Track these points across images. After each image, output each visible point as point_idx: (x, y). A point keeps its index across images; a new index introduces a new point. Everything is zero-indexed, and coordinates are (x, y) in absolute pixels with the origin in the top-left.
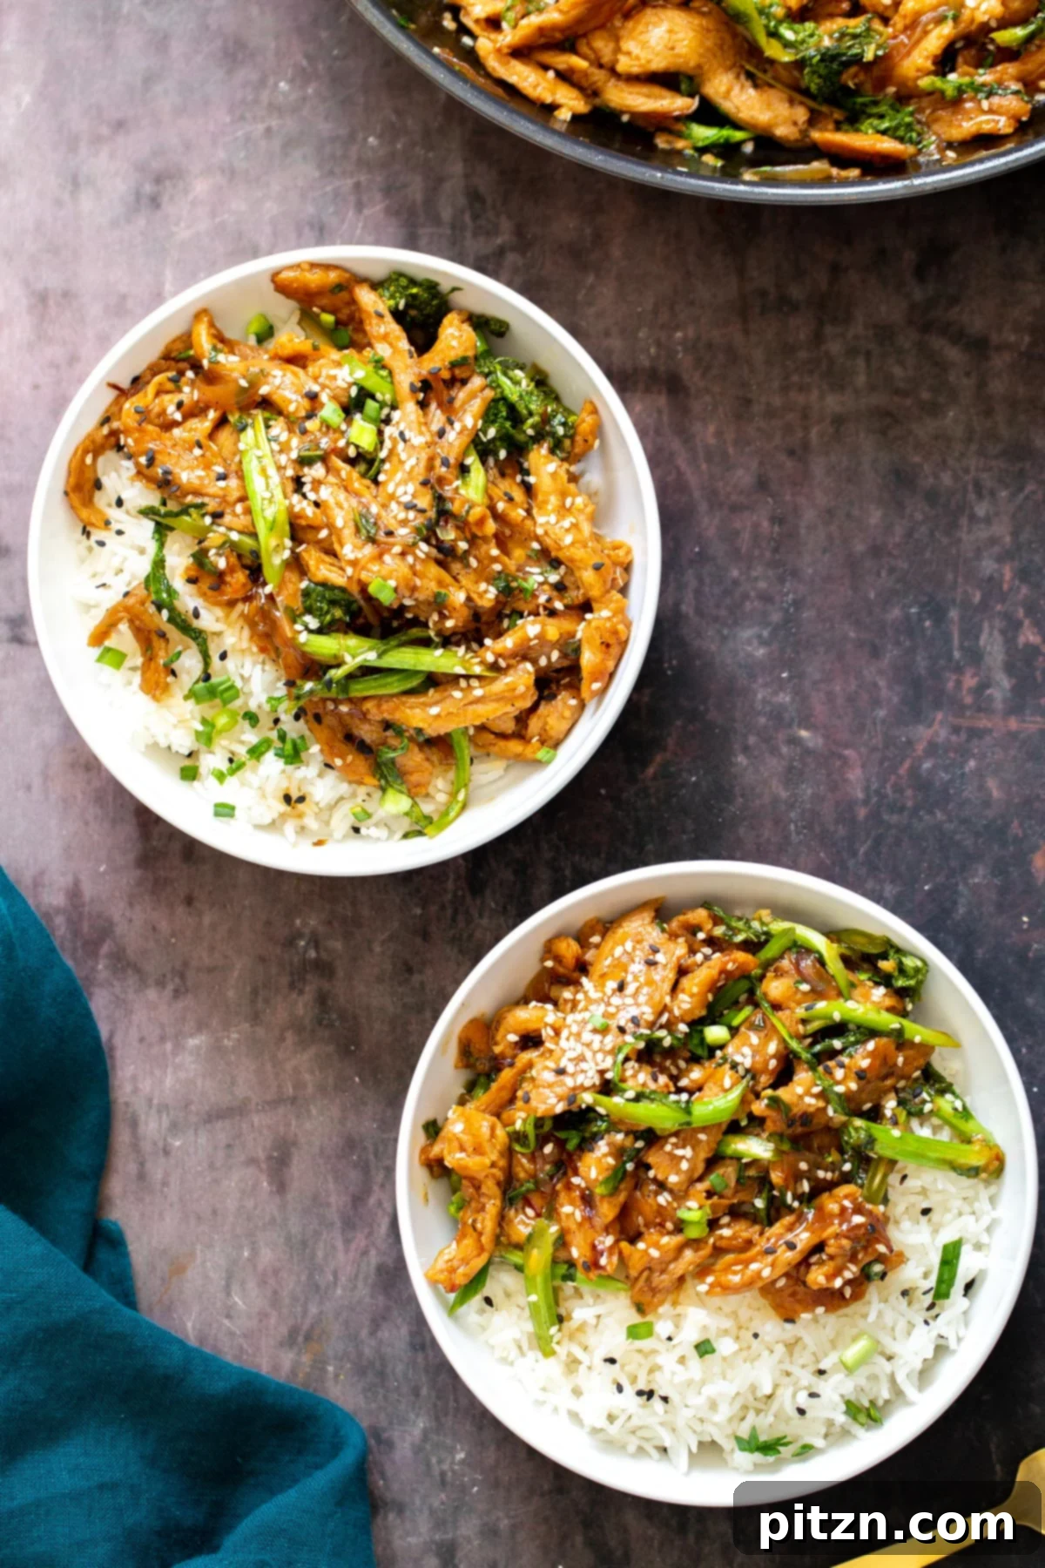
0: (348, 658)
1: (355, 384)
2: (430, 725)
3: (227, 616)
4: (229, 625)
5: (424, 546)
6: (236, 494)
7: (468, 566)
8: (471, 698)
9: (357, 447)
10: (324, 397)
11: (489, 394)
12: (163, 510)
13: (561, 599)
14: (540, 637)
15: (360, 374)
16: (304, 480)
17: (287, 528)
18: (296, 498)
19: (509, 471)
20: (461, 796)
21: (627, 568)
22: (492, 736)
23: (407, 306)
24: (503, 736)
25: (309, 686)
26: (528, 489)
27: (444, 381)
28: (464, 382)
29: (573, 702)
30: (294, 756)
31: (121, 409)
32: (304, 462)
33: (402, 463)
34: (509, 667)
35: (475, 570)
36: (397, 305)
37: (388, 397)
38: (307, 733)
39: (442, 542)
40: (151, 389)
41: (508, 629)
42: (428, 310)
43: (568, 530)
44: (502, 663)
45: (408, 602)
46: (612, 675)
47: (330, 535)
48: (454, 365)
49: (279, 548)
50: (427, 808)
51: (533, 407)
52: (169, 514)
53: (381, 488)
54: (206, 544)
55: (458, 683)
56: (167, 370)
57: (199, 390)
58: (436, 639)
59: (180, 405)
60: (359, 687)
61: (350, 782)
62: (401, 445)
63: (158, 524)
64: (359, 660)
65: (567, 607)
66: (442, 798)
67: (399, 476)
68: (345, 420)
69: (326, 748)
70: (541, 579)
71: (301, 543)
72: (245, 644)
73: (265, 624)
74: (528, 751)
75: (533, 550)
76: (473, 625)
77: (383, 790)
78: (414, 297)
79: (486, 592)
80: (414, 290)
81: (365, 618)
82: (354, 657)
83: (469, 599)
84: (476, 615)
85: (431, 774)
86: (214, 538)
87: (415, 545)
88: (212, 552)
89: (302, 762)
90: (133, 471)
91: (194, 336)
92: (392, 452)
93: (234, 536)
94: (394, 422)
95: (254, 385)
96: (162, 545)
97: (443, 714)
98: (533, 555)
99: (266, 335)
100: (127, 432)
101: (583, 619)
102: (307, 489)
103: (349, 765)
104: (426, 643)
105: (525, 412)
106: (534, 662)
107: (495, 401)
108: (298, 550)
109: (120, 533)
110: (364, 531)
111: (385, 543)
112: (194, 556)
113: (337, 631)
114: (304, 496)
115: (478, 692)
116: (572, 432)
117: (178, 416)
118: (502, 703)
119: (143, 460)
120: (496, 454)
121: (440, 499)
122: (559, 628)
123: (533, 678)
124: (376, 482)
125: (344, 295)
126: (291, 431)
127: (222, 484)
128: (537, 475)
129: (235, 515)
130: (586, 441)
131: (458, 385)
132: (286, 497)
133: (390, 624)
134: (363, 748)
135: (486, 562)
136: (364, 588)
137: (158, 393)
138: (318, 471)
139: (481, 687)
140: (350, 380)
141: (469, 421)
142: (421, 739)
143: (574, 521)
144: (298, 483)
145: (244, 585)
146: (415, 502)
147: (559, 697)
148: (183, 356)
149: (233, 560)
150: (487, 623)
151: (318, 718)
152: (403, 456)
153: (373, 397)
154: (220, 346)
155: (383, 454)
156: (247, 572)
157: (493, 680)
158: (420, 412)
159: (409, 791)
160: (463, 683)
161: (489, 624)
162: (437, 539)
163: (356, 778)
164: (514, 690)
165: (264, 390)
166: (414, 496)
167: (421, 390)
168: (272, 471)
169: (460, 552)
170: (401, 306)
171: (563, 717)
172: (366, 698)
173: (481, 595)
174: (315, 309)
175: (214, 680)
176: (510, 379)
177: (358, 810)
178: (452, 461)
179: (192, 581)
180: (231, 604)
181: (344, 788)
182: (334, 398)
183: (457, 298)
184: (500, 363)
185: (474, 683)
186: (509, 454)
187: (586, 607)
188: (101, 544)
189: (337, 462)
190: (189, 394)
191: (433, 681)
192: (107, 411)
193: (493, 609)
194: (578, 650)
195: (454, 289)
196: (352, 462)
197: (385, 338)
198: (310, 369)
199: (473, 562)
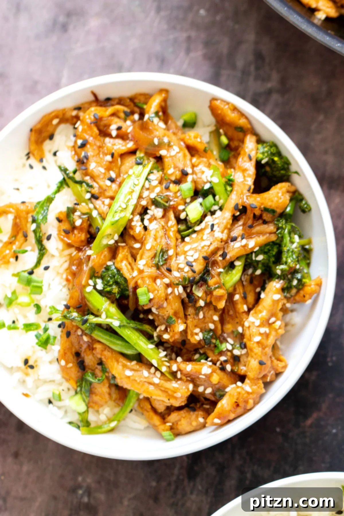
0: (104, 316)
1: (210, 182)
2: (121, 379)
3: (63, 250)
4: (61, 255)
5: (181, 289)
6: (110, 193)
7: (197, 314)
8: (150, 380)
9: (187, 215)
10: (190, 178)
11: (273, 238)
12: (71, 175)
13: (232, 365)
14: (208, 377)
15: (216, 180)
16: (148, 211)
17: (122, 229)
18: (137, 218)
19: (256, 282)
20: (113, 424)
21: (278, 374)
22: (149, 407)
23: (267, 163)
24: (155, 410)
25: (75, 314)
26: (258, 299)
27: (254, 215)
28: (265, 222)
29: (201, 420)
30: (45, 343)
31: (88, 108)
32: (155, 203)
33: (202, 239)
34: (181, 379)
35: (199, 319)
36: (262, 159)
37: (221, 202)
38: (59, 337)
39: (193, 294)
40: (110, 110)
41: (194, 360)
42: (277, 173)
43: (261, 334)
44: (179, 375)
45: (154, 310)
46: (229, 421)
47: (140, 248)
48: (266, 210)
49: (110, 236)
50: (92, 417)
51: (289, 260)
52: (72, 179)
53: (183, 244)
54: (78, 207)
55: (150, 368)
56: (127, 106)
57: (134, 128)
58: (156, 339)
59: (119, 129)
60: (100, 334)
61: (63, 377)
62: (209, 230)
63: (64, 179)
64: (109, 321)
65: (232, 371)
66: (103, 417)
67: (195, 245)
68: (192, 197)
69: (62, 352)
70: (230, 347)
71: (124, 242)
72: (62, 270)
73: (77, 268)
74: (162, 427)
75: (237, 331)
76: (179, 346)
77: (76, 393)
78: (273, 161)
79: (197, 334)
80: (276, 159)
81: (128, 302)
82: (107, 317)
83: (185, 331)
84: (184, 342)
85: (106, 402)
86: (83, 207)
87: (178, 285)
88: (78, 213)
89: (46, 349)
90: (72, 144)
91: (152, 99)
92: (202, 230)
93: (95, 214)
94: (214, 216)
95: (161, 145)
96: (59, 190)
97: (132, 378)
98: (236, 333)
99: (189, 125)
100: (83, 122)
101: (236, 383)
102: (147, 217)
103: (67, 368)
104: (149, 337)
105: (284, 259)
106: (196, 386)
107: (274, 243)
108: (119, 244)
109: (44, 168)
110: (157, 259)
111: (163, 273)
112: (68, 208)
113: (109, 298)
114: (142, 220)
115: (156, 380)
116: (300, 287)
117: (114, 133)
118: (164, 395)
119: (80, 142)
120: (255, 269)
121: (206, 272)
122: (220, 379)
123: (189, 394)
124: (183, 239)
125: (241, 135)
126: (160, 183)
127: (108, 183)
128: (267, 295)
129: (103, 203)
130: (304, 296)
131: (261, 221)
132: (132, 213)
133: (139, 314)
134: (82, 366)
135: (207, 320)
136: (136, 288)
137: (114, 114)
138: (158, 212)
139: (160, 379)
140: (209, 179)
141: (252, 243)
142: (112, 382)
143: (268, 331)
144: (144, 211)
145: (82, 241)
146: (194, 264)
147: (196, 413)
148: (140, 105)
149: (85, 225)
150: (188, 350)
151: (68, 334)
152: (205, 237)
153: (214, 196)
154: (161, 114)
155: (197, 228)
156: (88, 236)
157: (169, 380)
158: (231, 221)
159: (89, 403)
160: (153, 370)
161: (188, 351)
162: (191, 290)
163: (68, 377)
164: (175, 392)
165: (163, 152)
166: (195, 261)
167: (240, 210)
168: (136, 196)
169: (198, 305)
170: (263, 162)
171: (191, 424)
172: (99, 342)
173: (193, 334)
174: (221, 131)
175: (33, 276)
176: (291, 238)
177: (57, 393)
178: (228, 257)
179: (59, 220)
180: (69, 246)
181: (58, 377)
182: (195, 182)
183: (295, 178)
184: (292, 227)
185: (158, 374)
186: (262, 274)
187: (242, 378)
188: (31, 167)
189: (172, 215)
190: (128, 126)
191: (139, 358)
192: (83, 104)
193: (194, 345)
194: (222, 396)
195: (296, 173)
196: (179, 221)
197: (244, 171)
198: (194, 160)
199: (201, 315)
